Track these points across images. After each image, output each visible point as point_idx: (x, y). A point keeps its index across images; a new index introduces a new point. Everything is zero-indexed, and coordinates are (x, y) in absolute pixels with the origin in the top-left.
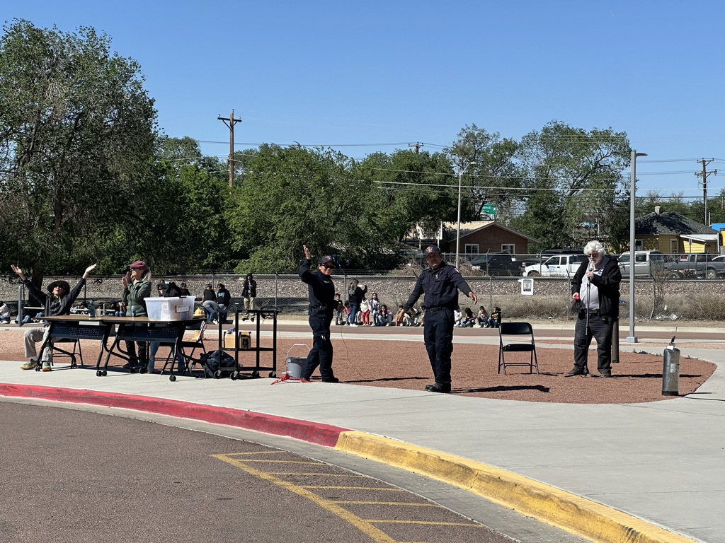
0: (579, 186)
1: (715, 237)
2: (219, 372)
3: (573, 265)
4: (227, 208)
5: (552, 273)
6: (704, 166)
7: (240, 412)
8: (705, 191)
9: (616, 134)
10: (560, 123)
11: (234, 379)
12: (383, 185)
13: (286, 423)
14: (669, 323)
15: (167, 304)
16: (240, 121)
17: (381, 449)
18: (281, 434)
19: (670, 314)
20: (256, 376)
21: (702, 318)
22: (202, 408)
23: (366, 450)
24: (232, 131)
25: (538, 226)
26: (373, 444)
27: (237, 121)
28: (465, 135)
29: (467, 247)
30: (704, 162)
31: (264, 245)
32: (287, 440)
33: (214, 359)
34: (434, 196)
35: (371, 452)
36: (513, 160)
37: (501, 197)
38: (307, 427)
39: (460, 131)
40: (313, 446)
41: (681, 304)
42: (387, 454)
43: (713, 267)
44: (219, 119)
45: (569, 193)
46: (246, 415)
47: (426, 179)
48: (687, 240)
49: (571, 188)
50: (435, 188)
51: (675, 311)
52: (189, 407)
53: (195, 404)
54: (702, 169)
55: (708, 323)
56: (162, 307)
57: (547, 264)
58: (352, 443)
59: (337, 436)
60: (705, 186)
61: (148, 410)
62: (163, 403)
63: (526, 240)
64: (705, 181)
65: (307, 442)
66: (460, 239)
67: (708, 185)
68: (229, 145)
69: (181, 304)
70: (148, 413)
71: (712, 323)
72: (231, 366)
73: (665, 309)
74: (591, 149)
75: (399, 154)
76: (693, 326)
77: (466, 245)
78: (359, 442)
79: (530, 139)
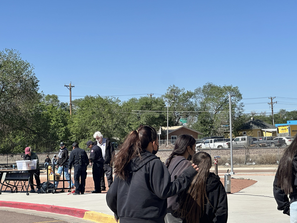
0: (219, 110)
1: (276, 130)
2: (48, 190)
3: (215, 143)
4: (69, 124)
5: (206, 147)
6: (272, 100)
7: (49, 206)
8: (272, 110)
9: (234, 87)
10: (211, 84)
11: (53, 193)
12: (135, 112)
13: (66, 209)
14: (252, 166)
15: (25, 163)
16: (74, 87)
17: (99, 218)
18: (64, 214)
19: (252, 162)
20: (63, 192)
21: (266, 163)
22: (35, 205)
23: (94, 218)
24: (71, 91)
25: (202, 127)
26: (96, 216)
27: (73, 87)
28: (170, 90)
29: (172, 137)
30: (271, 98)
31: (85, 139)
32: (66, 216)
33: (45, 185)
34: (157, 116)
35: (96, 219)
36: (191, 100)
37: (186, 115)
38: (74, 210)
39: (168, 88)
40: (75, 218)
41: (257, 158)
42: (102, 219)
43: (274, 142)
44: (65, 86)
45: (215, 113)
46: (51, 207)
47: (154, 108)
48: (264, 131)
49: (216, 111)
50: (157, 112)
51: (254, 161)
52: (30, 205)
53: (33, 204)
54: (271, 101)
55: (268, 166)
56: (23, 164)
57: (204, 143)
58: (89, 216)
59: (84, 214)
60: (272, 108)
61: (14, 207)
62: (20, 204)
63: (197, 133)
64: (272, 106)
65: (73, 217)
66: (169, 134)
67: (273, 108)
68: (70, 97)
69: (31, 163)
70: (14, 208)
71: (269, 165)
72: (52, 188)
73: (250, 160)
74: (223, 94)
75: (142, 98)
76: (261, 167)
77: (172, 136)
78: (92, 215)
79: (198, 91)
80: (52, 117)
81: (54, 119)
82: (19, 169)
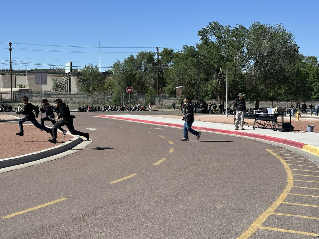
13: (292, 142)
17: (312, 149)
23: (309, 150)
32: (292, 147)
38: (297, 143)
46: (284, 140)
52: (271, 138)
58: (306, 148)
59: (303, 146)
61: (261, 138)
65: (296, 147)
80: (310, 74)
81: (311, 75)
82: (269, 113)
